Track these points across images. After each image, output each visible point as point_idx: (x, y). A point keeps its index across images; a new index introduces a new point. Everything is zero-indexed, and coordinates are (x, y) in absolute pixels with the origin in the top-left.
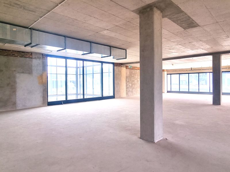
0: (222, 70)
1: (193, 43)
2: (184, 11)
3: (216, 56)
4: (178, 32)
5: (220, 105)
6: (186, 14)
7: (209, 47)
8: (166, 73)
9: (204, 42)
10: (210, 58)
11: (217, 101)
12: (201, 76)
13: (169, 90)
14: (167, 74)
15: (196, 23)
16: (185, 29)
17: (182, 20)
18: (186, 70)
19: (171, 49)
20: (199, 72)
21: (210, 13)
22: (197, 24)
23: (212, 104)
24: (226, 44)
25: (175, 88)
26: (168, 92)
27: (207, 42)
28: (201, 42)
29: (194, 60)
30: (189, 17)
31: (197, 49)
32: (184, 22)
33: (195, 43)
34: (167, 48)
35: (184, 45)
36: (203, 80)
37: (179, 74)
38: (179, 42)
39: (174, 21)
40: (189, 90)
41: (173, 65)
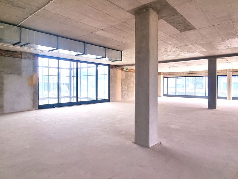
0: (217, 74)
1: (189, 46)
2: (180, 13)
3: (212, 60)
4: (174, 35)
6: (182, 16)
7: (205, 50)
8: (162, 76)
9: (201, 45)
10: (206, 61)
11: (212, 105)
12: (198, 80)
13: (166, 93)
14: (164, 77)
15: (192, 25)
16: (181, 31)
17: (178, 22)
18: (183, 73)
19: (167, 52)
20: (195, 75)
21: (206, 16)
22: (194, 27)
23: (208, 108)
24: (222, 48)
25: (172, 91)
26: (164, 95)
27: (203, 45)
28: (197, 45)
29: (191, 63)
30: (185, 19)
31: (193, 52)
32: (180, 24)
33: (191, 46)
34: (164, 50)
35: (180, 48)
36: (200, 84)
37: (176, 77)
38: (175, 45)
39: (170, 23)
40: (186, 94)
41: (169, 67)
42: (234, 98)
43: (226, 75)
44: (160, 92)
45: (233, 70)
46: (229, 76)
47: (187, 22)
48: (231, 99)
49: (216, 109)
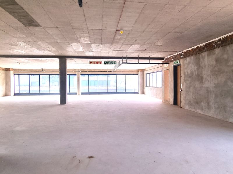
0: (68, 73)
1: (38, 43)
2: (19, 4)
3: (63, 59)
4: (17, 27)
5: (66, 104)
6: (22, 8)
7: (55, 50)
8: (12, 73)
9: (50, 44)
10: (58, 60)
11: (63, 101)
13: (17, 92)
14: (14, 74)
15: (36, 22)
16: (25, 25)
17: (20, 14)
18: (37, 70)
19: (13, 45)
20: (49, 73)
21: (49, 16)
22: (39, 24)
23: (59, 103)
25: (24, 89)
26: (15, 95)
27: (52, 44)
28: (47, 44)
29: (43, 61)
30: (27, 13)
31: (44, 50)
32: (23, 17)
33: (40, 43)
34: (7, 42)
35: (28, 43)
36: (56, 82)
37: (29, 74)
38: (22, 39)
39: (10, 13)
40: (41, 91)
41: (20, 63)
42: (82, 94)
43: (76, 74)
44: (9, 91)
45: (81, 70)
46: (78, 75)
47: (30, 17)
48: (80, 94)
49: (67, 104)
